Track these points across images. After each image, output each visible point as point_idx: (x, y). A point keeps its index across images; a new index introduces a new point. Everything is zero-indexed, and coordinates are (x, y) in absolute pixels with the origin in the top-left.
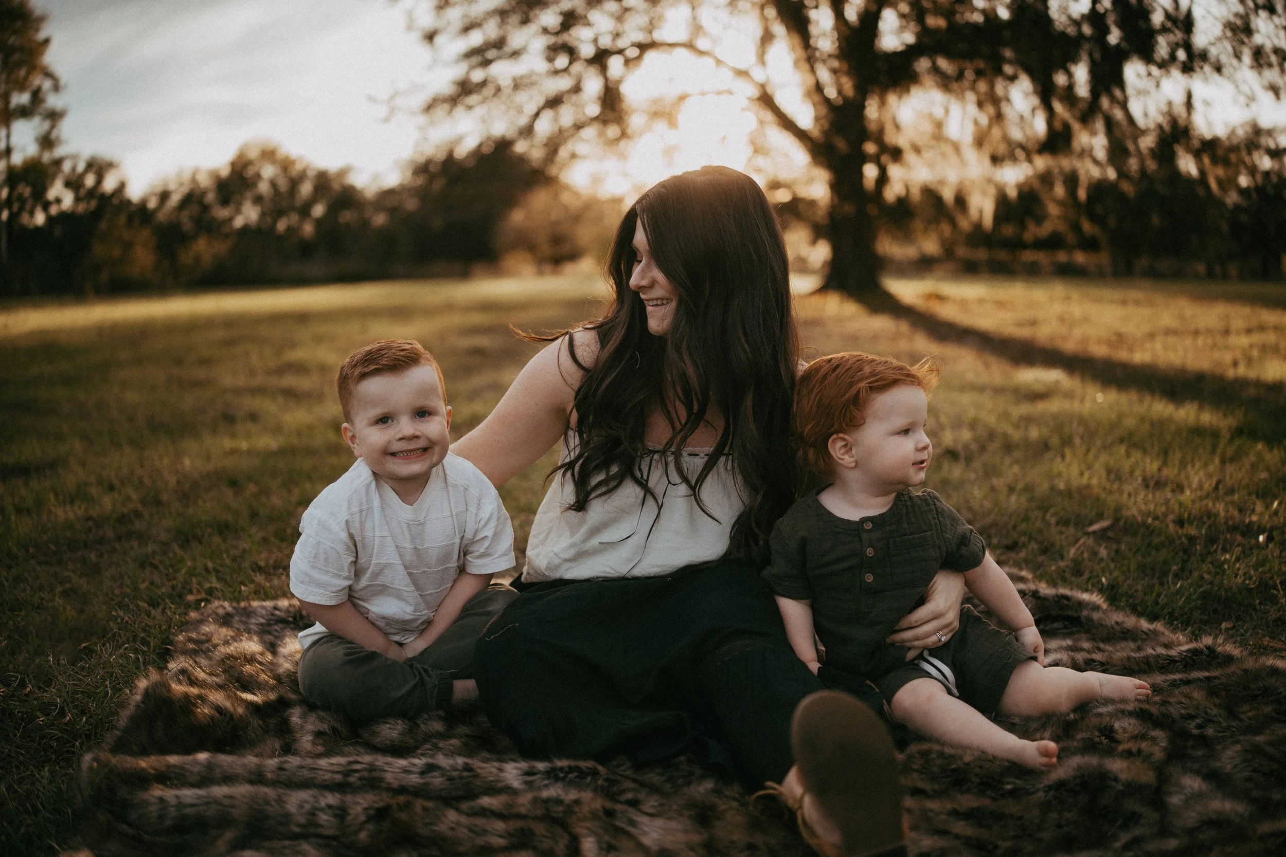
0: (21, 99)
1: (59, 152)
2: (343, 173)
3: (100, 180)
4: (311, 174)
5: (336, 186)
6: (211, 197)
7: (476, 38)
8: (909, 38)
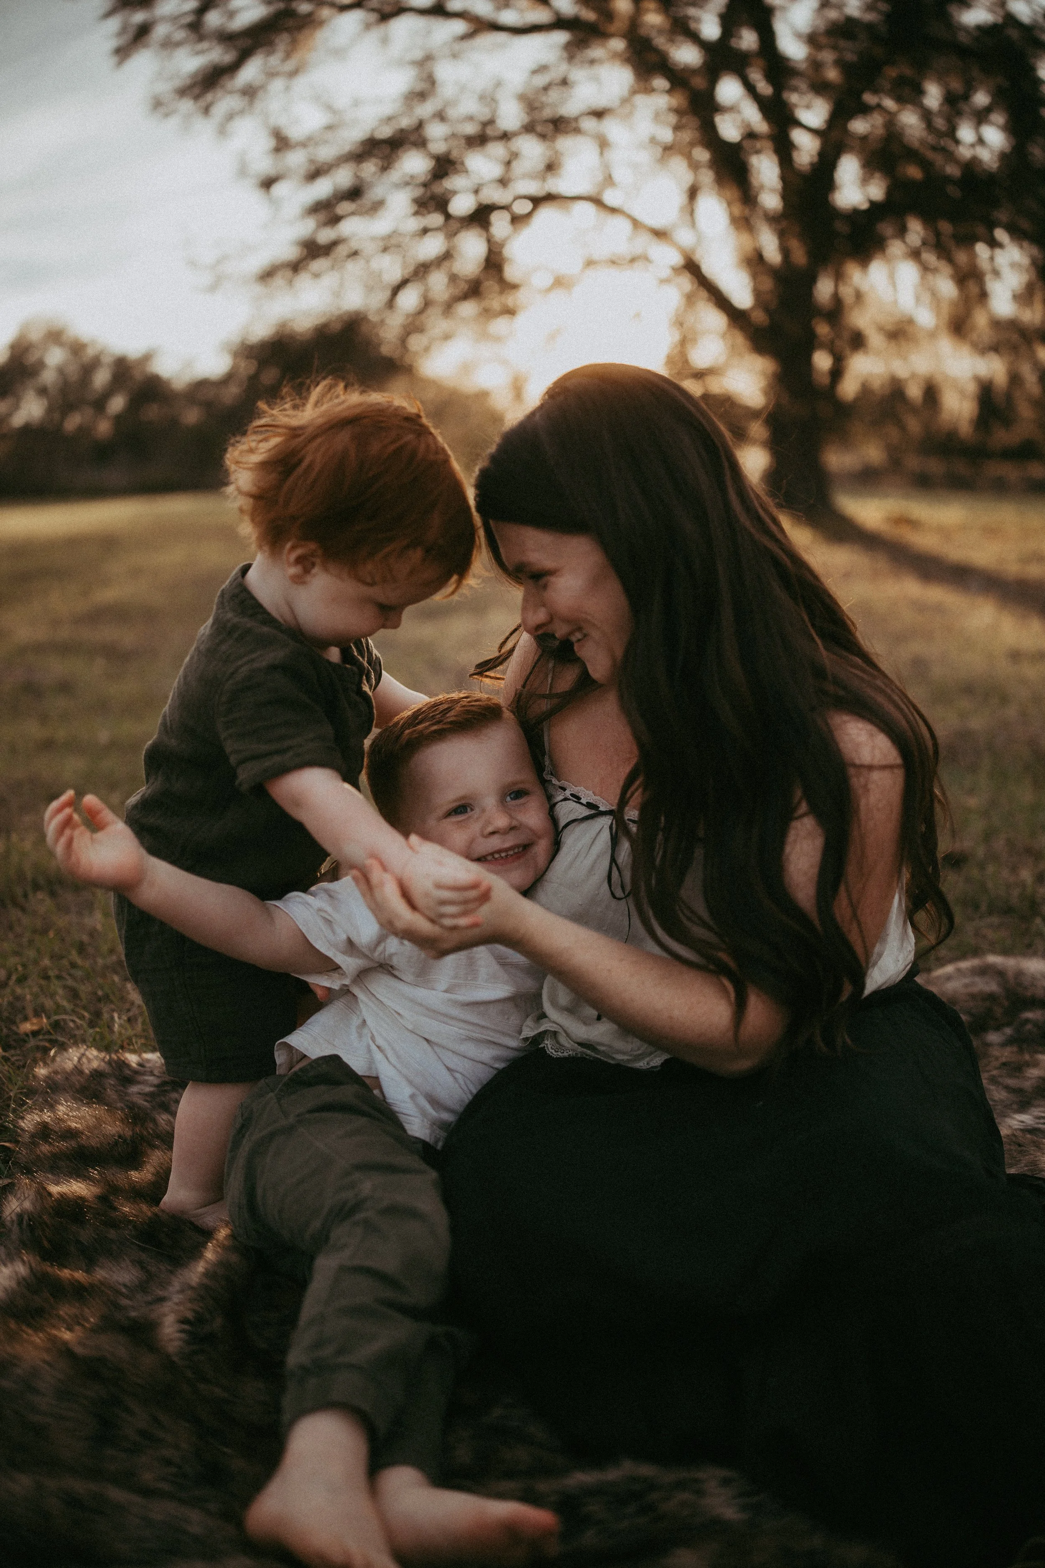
2: (147, 358)
4: (107, 360)
5: (138, 375)
7: (323, 188)
8: (877, 191)
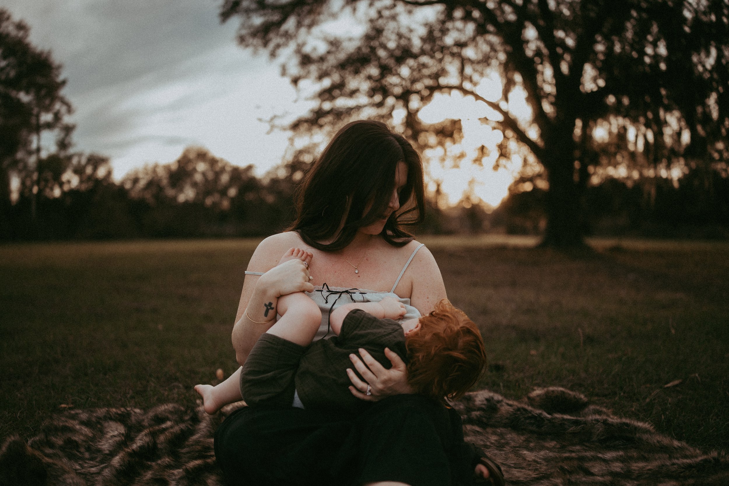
0: (47, 117)
1: (71, 151)
3: (95, 169)
4: (228, 168)
5: (244, 176)
6: (165, 182)
7: (327, 83)
8: (601, 83)
